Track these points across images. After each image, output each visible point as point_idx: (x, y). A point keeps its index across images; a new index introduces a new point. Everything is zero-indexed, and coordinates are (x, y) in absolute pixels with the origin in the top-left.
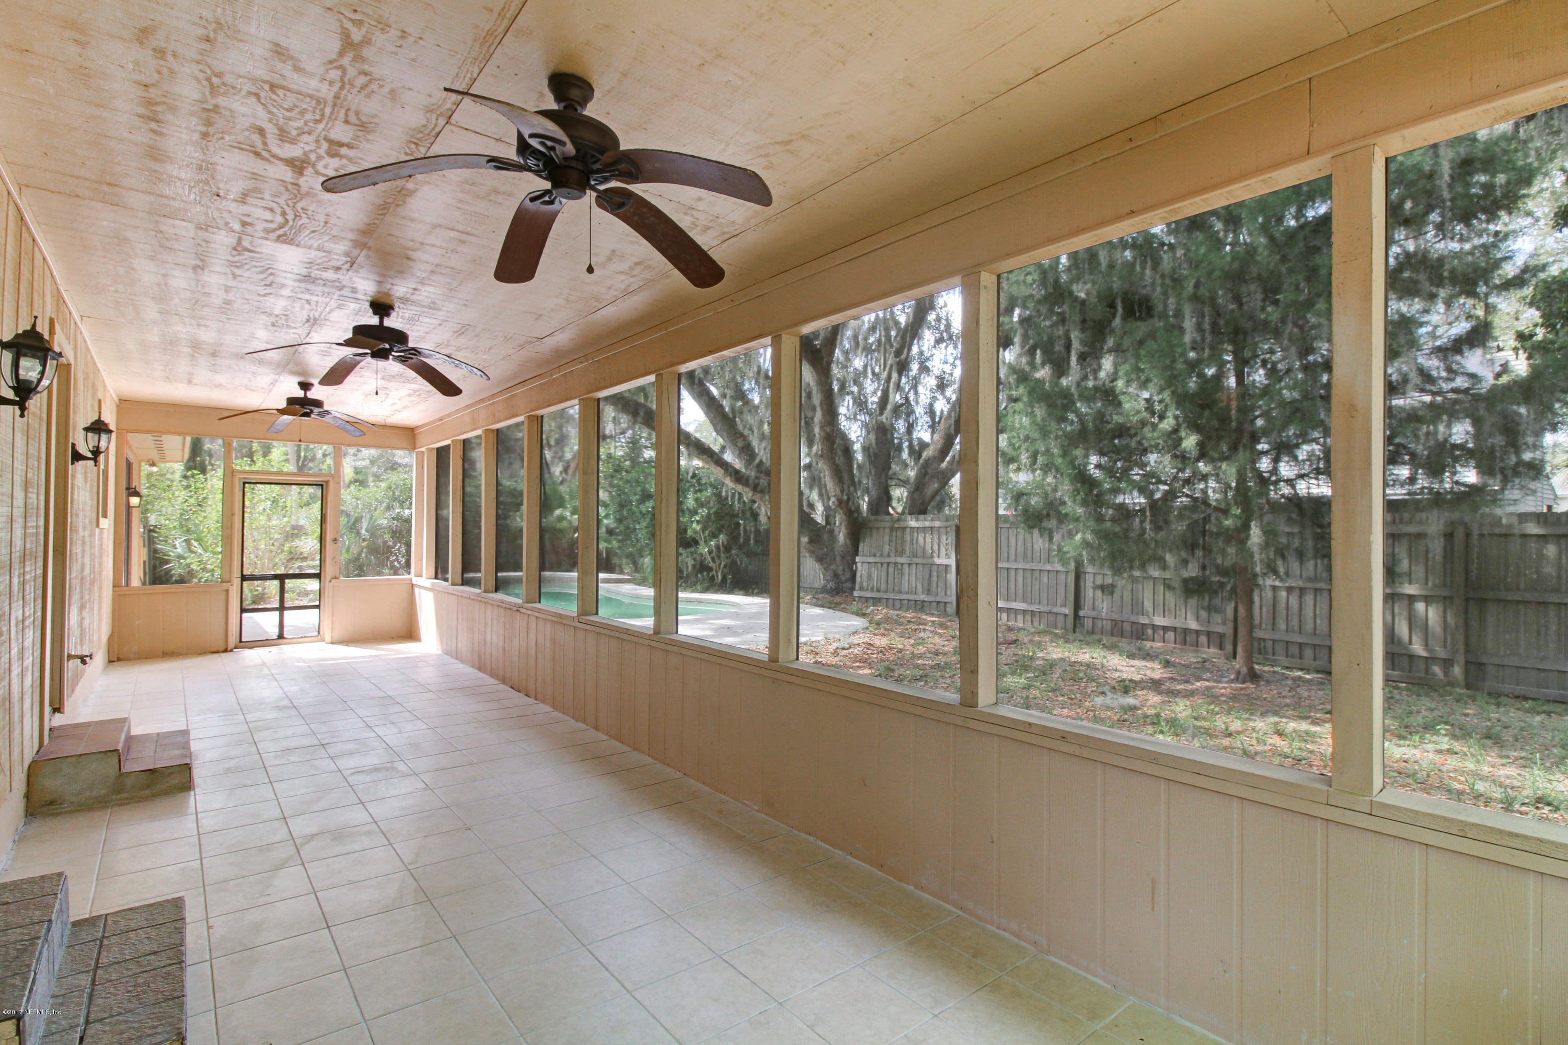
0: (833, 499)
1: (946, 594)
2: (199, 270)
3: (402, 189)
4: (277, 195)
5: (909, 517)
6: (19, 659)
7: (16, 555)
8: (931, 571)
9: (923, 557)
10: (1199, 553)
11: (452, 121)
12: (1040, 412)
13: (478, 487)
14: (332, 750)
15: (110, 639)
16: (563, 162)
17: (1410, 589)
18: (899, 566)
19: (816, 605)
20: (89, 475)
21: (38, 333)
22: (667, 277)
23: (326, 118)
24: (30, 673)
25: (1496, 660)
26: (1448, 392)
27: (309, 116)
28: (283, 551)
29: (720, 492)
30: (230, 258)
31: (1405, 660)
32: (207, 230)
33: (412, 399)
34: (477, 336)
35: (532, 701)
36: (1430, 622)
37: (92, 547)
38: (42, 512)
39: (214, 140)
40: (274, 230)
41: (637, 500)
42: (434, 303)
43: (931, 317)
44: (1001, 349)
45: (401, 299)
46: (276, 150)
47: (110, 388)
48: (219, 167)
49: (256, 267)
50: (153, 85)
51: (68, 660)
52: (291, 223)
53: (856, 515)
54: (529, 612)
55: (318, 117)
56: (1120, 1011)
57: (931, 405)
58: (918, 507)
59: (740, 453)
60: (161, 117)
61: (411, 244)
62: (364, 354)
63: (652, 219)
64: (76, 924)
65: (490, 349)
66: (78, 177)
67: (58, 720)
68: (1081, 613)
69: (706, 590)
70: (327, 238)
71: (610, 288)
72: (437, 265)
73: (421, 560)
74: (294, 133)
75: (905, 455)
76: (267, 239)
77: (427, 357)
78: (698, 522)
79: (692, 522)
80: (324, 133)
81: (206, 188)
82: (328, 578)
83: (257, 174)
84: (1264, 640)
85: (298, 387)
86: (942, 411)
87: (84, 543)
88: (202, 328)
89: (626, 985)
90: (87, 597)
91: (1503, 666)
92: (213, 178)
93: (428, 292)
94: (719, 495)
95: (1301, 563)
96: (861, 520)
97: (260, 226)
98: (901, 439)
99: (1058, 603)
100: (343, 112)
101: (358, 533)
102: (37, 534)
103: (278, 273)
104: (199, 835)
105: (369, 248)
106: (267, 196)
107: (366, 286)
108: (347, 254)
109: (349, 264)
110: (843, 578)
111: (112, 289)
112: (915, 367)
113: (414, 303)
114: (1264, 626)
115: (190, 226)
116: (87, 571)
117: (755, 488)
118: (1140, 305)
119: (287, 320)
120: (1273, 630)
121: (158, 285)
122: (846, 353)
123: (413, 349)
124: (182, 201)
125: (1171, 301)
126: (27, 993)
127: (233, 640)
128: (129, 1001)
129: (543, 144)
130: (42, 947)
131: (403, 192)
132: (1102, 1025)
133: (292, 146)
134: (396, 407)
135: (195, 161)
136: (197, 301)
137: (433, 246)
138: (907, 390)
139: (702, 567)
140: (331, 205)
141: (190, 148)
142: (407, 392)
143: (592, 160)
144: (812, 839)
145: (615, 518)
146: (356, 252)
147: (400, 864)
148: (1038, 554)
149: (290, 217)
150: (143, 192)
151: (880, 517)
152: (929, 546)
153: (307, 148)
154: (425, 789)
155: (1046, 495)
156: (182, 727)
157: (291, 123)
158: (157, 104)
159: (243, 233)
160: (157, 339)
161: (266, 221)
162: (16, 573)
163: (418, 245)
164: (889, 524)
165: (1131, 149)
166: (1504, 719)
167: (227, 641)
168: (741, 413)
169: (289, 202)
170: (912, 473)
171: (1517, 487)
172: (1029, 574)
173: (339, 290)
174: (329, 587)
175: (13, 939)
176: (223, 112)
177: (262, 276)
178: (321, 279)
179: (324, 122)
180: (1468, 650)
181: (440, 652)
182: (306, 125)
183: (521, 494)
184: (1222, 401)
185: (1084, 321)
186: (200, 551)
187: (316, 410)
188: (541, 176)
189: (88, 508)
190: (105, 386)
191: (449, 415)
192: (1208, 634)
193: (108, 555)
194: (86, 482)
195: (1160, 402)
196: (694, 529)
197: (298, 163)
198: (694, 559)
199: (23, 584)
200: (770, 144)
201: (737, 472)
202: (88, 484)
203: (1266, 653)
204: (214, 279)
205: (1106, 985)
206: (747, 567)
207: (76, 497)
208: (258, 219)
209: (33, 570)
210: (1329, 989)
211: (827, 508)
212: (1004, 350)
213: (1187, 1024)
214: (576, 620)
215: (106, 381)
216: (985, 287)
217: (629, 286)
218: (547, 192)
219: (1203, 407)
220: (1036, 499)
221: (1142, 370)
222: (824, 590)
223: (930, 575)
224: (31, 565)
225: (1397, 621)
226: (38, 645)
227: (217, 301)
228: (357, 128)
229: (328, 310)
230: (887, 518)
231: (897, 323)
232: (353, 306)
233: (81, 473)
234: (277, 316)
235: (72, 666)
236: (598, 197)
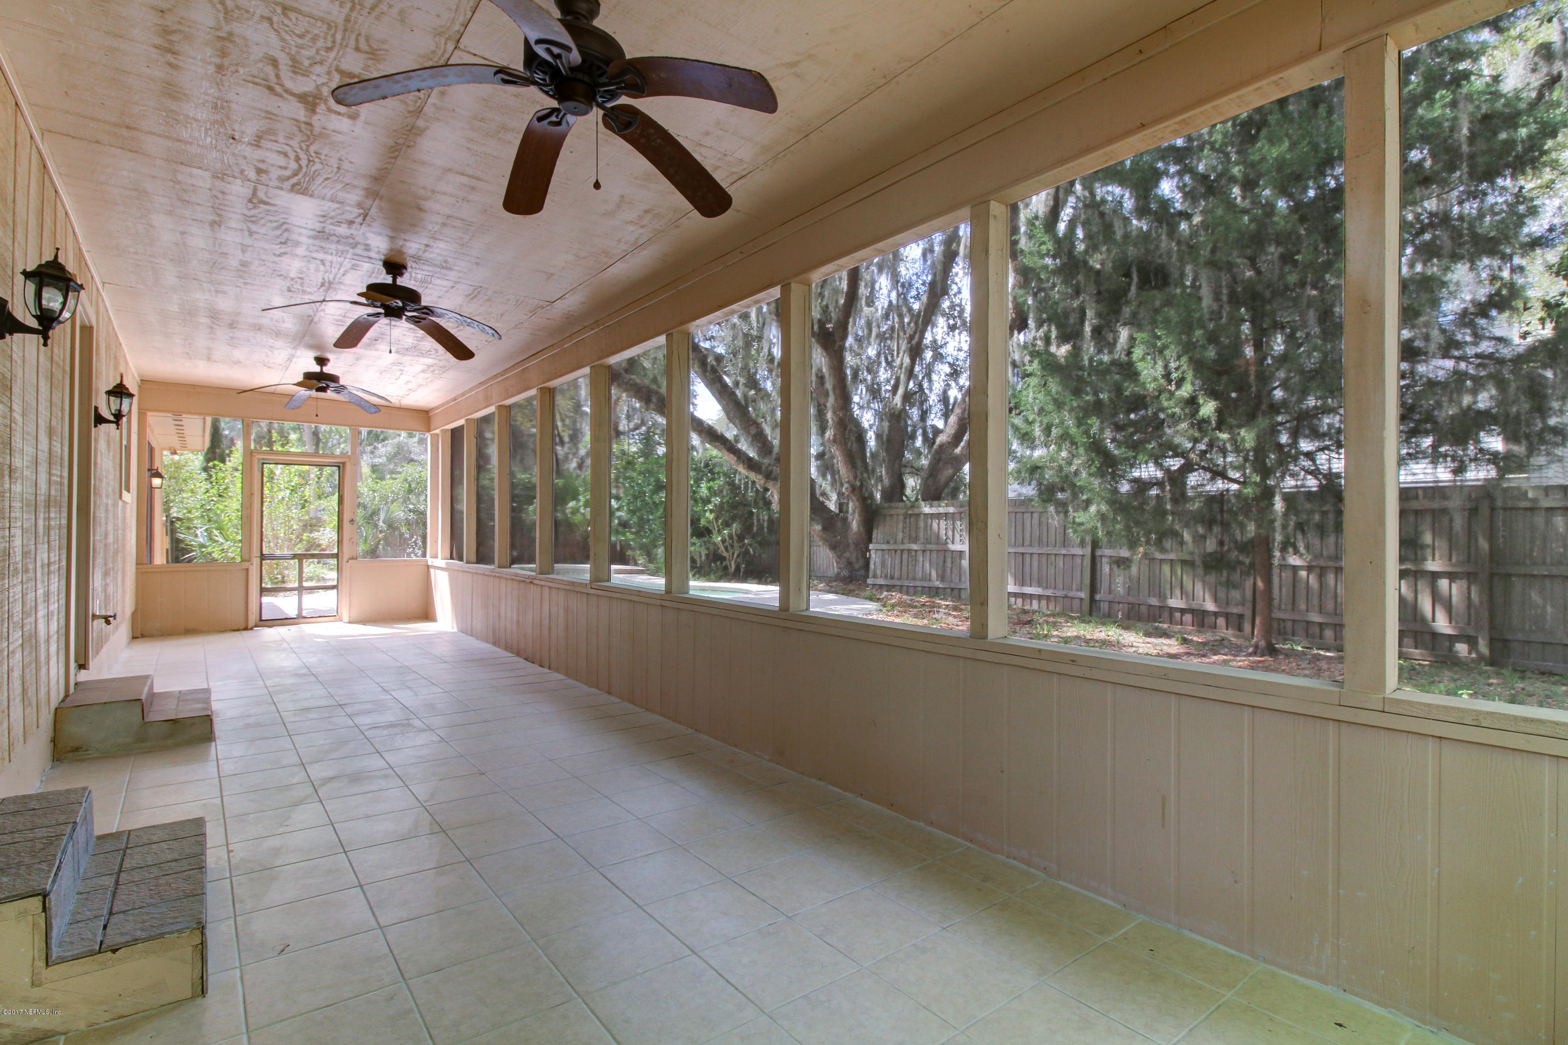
0: (846, 485)
1: (960, 580)
2: (216, 226)
3: (413, 127)
4: (290, 137)
5: (923, 503)
6: (44, 601)
7: (41, 499)
8: (945, 557)
9: (937, 544)
10: (1216, 529)
11: (461, 46)
12: (1054, 386)
13: (492, 480)
14: (349, 710)
15: (134, 614)
16: (569, 73)
17: (1432, 566)
18: (913, 553)
19: (829, 592)
20: (112, 445)
21: (60, 264)
22: (677, 227)
23: (338, 45)
24: (55, 618)
25: (1520, 636)
26: (1471, 357)
27: (320, 43)
28: (302, 540)
29: (734, 481)
30: (247, 212)
31: (1427, 637)
32: (223, 180)
33: (426, 375)
34: (489, 300)
35: (546, 670)
36: (1454, 599)
37: (115, 516)
38: (66, 463)
39: (229, 74)
40: (289, 178)
41: (651, 491)
42: (446, 261)
43: (946, 304)
44: (1016, 332)
45: (413, 257)
46: (289, 84)
47: (131, 365)
48: (233, 106)
49: (271, 221)
50: (169, 10)
51: (93, 620)
52: (304, 170)
53: (869, 501)
54: (543, 583)
55: (329, 45)
56: (1129, 927)
57: (945, 392)
58: (932, 493)
59: (753, 441)
60: (177, 48)
61: (422, 192)
62: (377, 315)
63: (659, 141)
64: (100, 838)
65: (502, 315)
66: (98, 120)
67: (84, 676)
68: (1098, 597)
69: (719, 579)
70: (339, 186)
71: (619, 241)
72: (448, 217)
73: (436, 542)
74: (306, 63)
75: (919, 442)
76: (281, 189)
77: (439, 316)
78: (711, 511)
79: (705, 511)
80: (335, 63)
81: (221, 130)
82: (346, 558)
83: (271, 113)
84: (1284, 620)
85: (314, 362)
86: (956, 399)
87: (107, 511)
88: (220, 295)
89: (637, 900)
90: (111, 565)
91: (1529, 642)
92: (228, 118)
93: (441, 249)
94: (732, 484)
95: (1322, 539)
96: (874, 507)
97: (275, 173)
98: (914, 426)
99: (1074, 587)
100: (353, 37)
101: (376, 526)
102: (61, 484)
103: (295, 229)
104: (220, 777)
105: (381, 198)
106: (281, 139)
107: (380, 244)
108: (360, 205)
109: (362, 218)
110: (857, 566)
111: (132, 250)
112: (928, 355)
113: (427, 262)
114: (1283, 607)
115: (207, 175)
116: (111, 539)
117: (768, 476)
118: (1156, 275)
119: (302, 284)
120: (1293, 610)
121: (177, 244)
122: (859, 340)
123: (426, 308)
124: (199, 145)
125: (1189, 269)
126: (53, 875)
127: (253, 618)
128: (151, 897)
129: (549, 51)
130: (68, 842)
131: (414, 131)
132: (1111, 938)
133: (305, 79)
134: (410, 386)
135: (210, 99)
136: (215, 263)
137: (445, 194)
138: (920, 378)
139: (715, 557)
140: (344, 148)
141: (206, 84)
142: (420, 368)
143: (599, 73)
144: (822, 783)
145: (629, 510)
146: (368, 202)
147: (416, 801)
148: (1053, 538)
149: (304, 163)
150: (160, 136)
151: (893, 505)
152: (943, 532)
153: (320, 81)
154: (440, 742)
155: (1061, 469)
156: (205, 686)
157: (303, 51)
158: (174, 32)
159: (258, 182)
160: (176, 308)
161: (281, 167)
162: (41, 516)
163: (429, 194)
164: (903, 511)
165: (1141, 62)
166: (1528, 688)
167: (247, 620)
168: (754, 401)
169: (303, 145)
170: (924, 462)
171: (1544, 453)
172: (1044, 559)
173: (353, 248)
174: (346, 567)
175: (40, 835)
176: (238, 41)
177: (278, 232)
178: (335, 235)
179: (336, 50)
180: (1492, 627)
181: (455, 630)
182: (317, 53)
183: (534, 487)
184: (1240, 367)
185: (1099, 293)
186: (221, 540)
187: (332, 385)
188: (547, 93)
189: (111, 477)
190: (127, 363)
191: (463, 394)
192: (1227, 616)
193: (131, 531)
194: (109, 451)
195: (1177, 369)
196: (707, 518)
197: (311, 99)
198: (708, 549)
199: (48, 528)
200: (777, 66)
201: (750, 459)
202: (111, 453)
203: (1285, 633)
204: (231, 237)
205: (1116, 905)
206: (760, 556)
207: (99, 461)
208: (273, 165)
209: (58, 518)
210: (1341, 891)
211: (840, 495)
212: (1019, 333)
213: (1198, 938)
214: (589, 587)
215: (128, 357)
216: (995, 217)
217: (637, 239)
218: (554, 111)
219: (1219, 374)
220: (1051, 472)
221: (1159, 338)
222: (837, 578)
223: (944, 562)
224: (56, 512)
225: (1419, 597)
226: (63, 595)
227: (234, 263)
228: (367, 56)
229: (342, 271)
230: (901, 504)
231: (910, 310)
232: (367, 266)
233: (104, 435)
234: (292, 279)
235: (97, 626)
236: (605, 115)
